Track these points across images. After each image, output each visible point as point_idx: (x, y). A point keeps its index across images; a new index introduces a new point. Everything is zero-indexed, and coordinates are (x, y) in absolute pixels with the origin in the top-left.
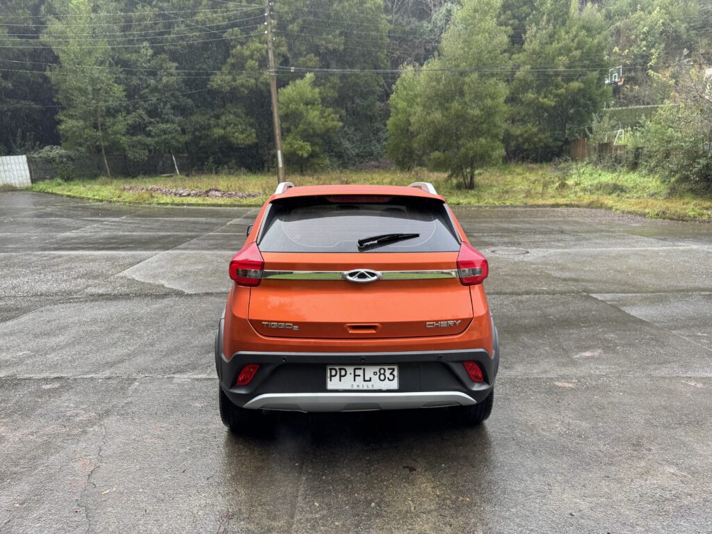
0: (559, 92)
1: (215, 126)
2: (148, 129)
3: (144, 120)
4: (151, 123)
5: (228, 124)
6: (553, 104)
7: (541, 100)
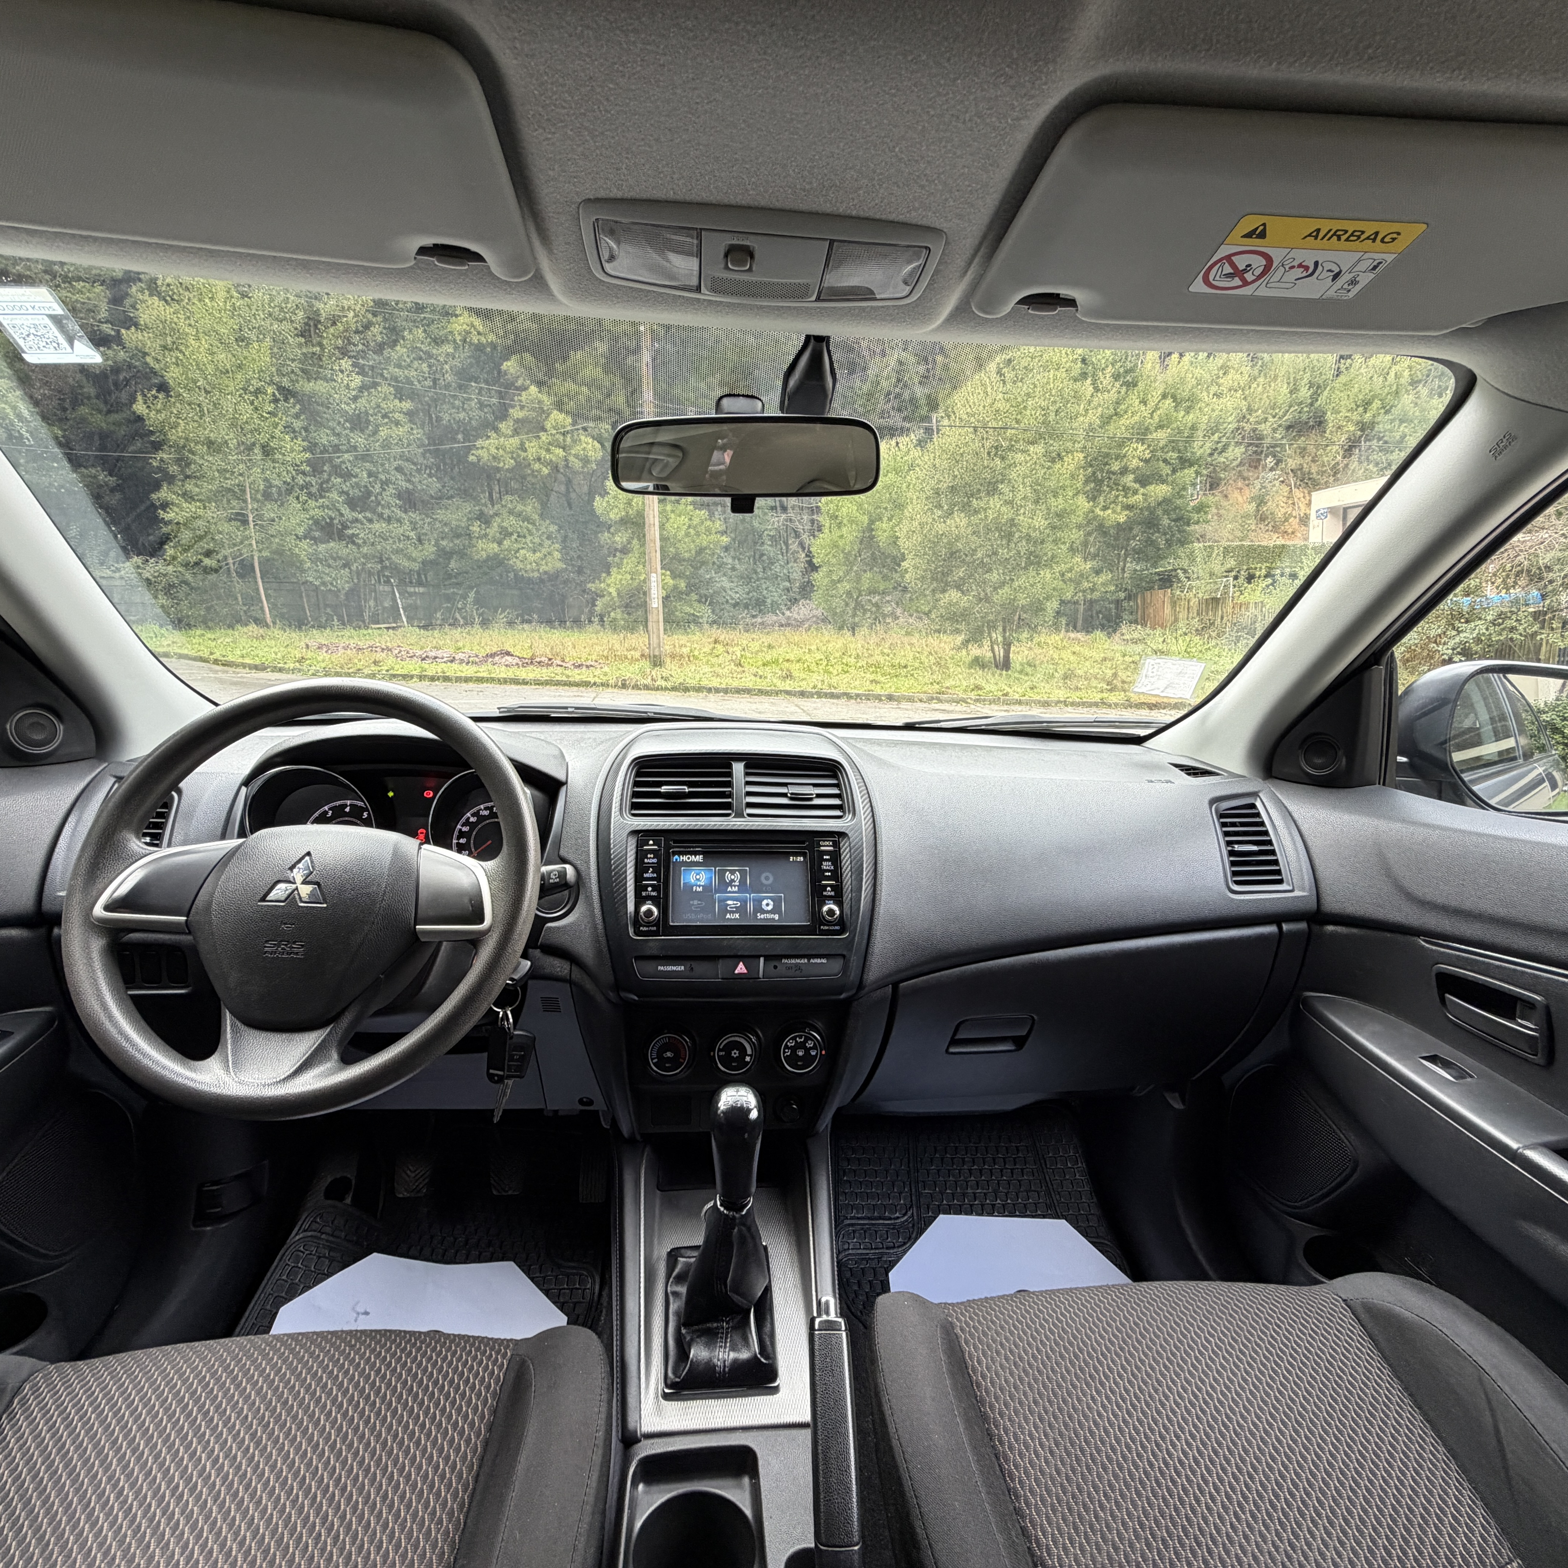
0: (1132, 500)
1: (480, 537)
2: (350, 532)
3: (342, 515)
4: (357, 520)
5: (506, 533)
6: (1122, 519)
7: (1098, 511)
